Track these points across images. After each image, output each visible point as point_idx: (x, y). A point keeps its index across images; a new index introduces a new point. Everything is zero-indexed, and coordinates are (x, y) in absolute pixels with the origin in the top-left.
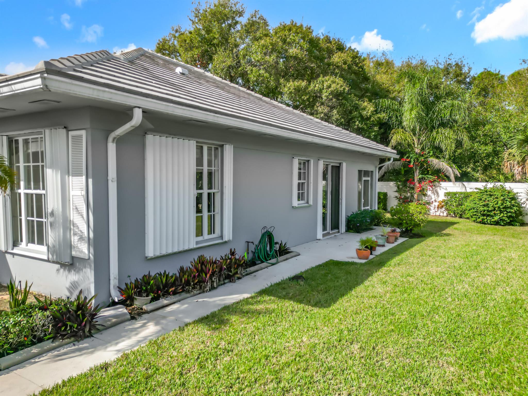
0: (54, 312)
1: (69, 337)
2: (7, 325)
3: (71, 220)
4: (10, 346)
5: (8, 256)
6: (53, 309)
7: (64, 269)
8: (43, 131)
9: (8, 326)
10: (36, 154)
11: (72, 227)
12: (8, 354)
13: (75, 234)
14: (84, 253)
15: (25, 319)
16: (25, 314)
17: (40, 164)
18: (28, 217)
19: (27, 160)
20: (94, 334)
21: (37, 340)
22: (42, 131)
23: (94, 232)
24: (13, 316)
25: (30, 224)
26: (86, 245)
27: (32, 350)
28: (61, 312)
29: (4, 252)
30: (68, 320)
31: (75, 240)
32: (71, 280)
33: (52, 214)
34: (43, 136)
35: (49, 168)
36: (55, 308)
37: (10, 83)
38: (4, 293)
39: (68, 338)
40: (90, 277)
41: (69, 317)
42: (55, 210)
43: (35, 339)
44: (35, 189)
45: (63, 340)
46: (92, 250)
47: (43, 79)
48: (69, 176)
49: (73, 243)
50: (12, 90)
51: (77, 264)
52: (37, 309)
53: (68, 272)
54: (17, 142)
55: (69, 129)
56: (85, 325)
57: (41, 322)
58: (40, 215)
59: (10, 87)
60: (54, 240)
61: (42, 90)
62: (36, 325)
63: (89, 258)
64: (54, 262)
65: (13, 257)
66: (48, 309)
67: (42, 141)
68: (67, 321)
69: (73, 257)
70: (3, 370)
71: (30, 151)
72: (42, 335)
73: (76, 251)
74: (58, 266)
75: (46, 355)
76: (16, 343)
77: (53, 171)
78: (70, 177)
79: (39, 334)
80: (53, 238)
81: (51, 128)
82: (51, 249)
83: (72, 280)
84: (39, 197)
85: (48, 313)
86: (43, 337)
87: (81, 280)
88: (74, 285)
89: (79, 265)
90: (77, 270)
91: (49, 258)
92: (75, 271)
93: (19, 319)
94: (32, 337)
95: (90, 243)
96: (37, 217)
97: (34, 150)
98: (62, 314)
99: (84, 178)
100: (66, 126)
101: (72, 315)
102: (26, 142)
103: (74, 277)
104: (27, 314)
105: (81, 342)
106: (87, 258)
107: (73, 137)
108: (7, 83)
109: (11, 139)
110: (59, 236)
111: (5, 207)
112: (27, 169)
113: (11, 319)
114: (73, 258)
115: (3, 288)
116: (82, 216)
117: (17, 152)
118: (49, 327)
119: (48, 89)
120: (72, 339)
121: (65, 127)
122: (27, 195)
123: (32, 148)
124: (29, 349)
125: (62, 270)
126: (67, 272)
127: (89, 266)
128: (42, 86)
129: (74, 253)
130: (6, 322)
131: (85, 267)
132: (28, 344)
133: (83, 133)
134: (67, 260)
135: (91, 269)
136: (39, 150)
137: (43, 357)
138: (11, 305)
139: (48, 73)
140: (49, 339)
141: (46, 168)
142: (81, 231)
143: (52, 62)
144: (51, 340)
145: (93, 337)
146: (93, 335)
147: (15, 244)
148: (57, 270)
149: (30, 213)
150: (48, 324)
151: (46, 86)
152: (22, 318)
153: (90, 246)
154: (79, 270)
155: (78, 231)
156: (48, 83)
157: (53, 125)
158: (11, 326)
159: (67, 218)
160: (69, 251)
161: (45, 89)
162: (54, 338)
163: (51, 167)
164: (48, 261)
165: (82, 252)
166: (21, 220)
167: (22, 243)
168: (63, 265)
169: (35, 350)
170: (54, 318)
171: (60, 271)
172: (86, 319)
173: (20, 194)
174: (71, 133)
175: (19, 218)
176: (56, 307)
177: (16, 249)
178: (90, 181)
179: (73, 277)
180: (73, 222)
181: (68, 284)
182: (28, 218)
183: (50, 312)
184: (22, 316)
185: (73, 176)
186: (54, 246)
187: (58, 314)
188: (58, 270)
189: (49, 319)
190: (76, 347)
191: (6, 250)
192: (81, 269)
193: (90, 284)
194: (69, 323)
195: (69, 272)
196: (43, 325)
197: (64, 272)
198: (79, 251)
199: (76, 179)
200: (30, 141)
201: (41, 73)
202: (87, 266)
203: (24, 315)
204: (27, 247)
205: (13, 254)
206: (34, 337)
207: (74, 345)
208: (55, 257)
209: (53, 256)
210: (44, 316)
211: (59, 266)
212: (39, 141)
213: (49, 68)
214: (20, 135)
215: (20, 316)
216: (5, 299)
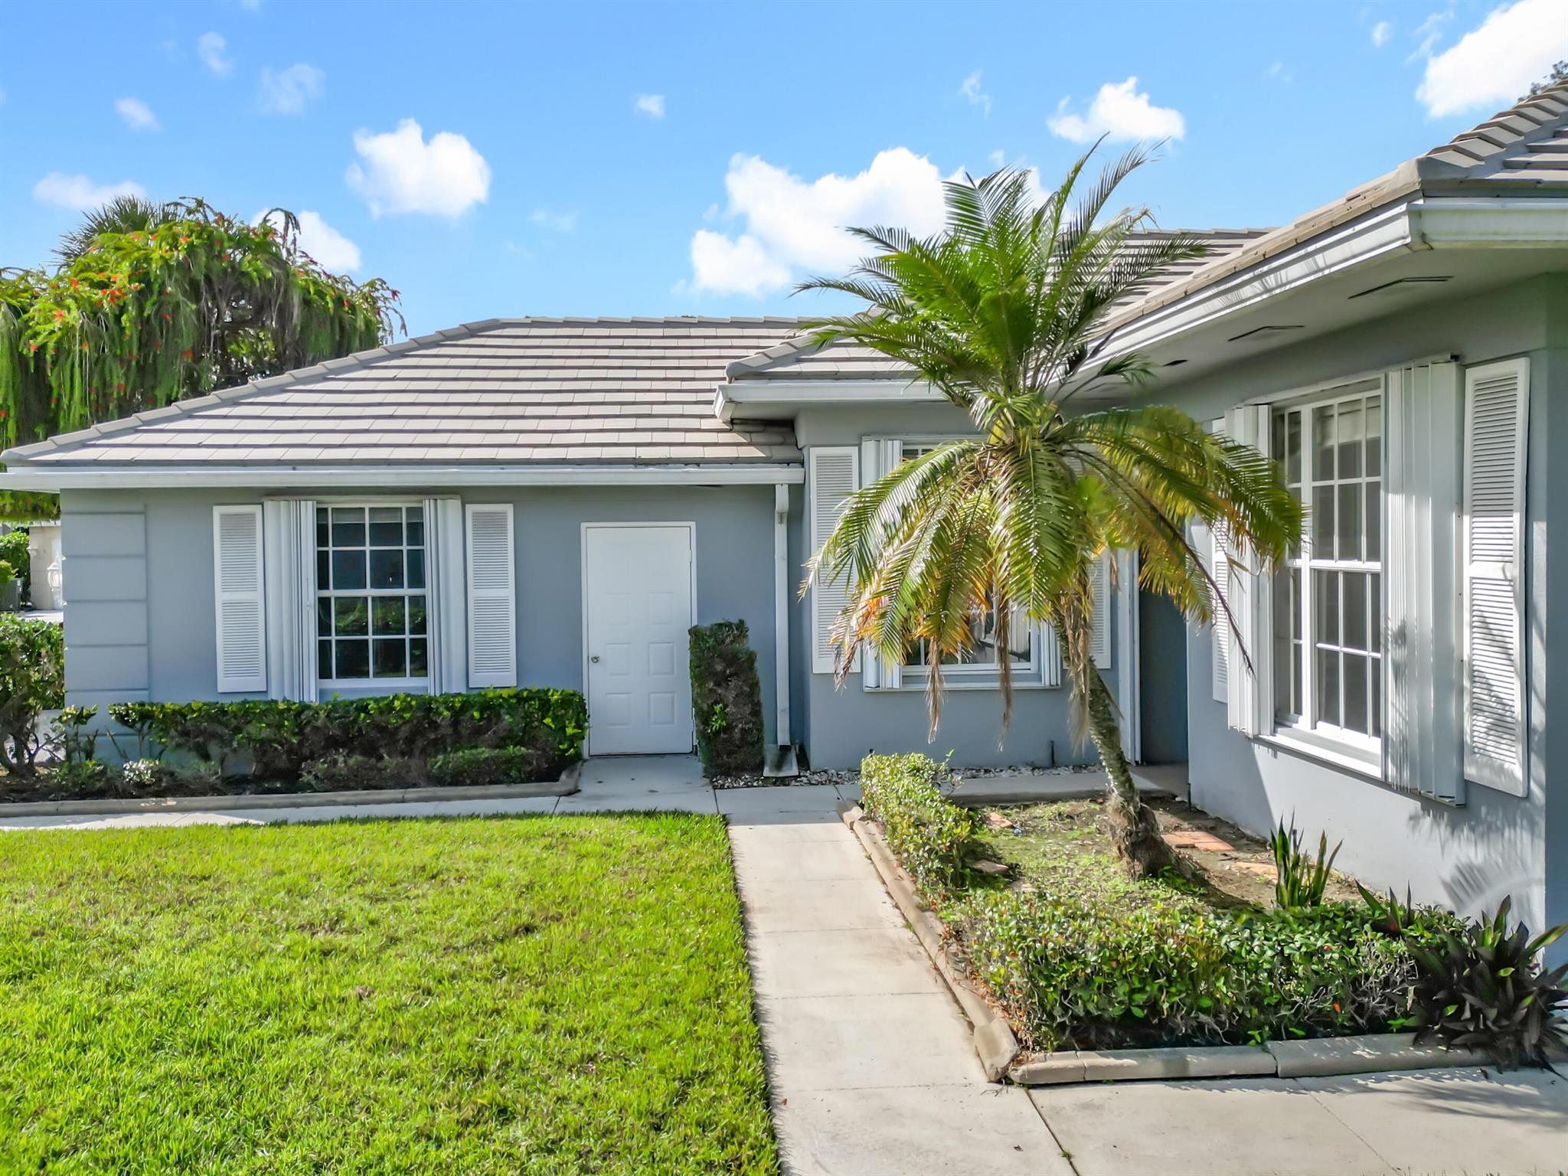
0: (1421, 949)
1: (1469, 1044)
2: (1287, 951)
3: (1466, 658)
4: (1296, 1014)
5: (1260, 751)
6: (1416, 937)
7: (1435, 817)
8: (1382, 377)
9: (1289, 955)
10: (1349, 451)
11: (1466, 683)
12: (1292, 1036)
13: (1476, 709)
14: (1511, 776)
15: (1334, 948)
16: (1335, 933)
17: (1363, 480)
18: (1319, 641)
19: (1323, 469)
20: (1555, 1061)
21: (1367, 1021)
22: (1379, 379)
23: (1549, 706)
24: (1301, 929)
25: (1326, 663)
26: (1519, 749)
27: (1355, 1048)
28: (1443, 952)
29: (1251, 737)
30: (1466, 986)
31: (1476, 727)
32: (1459, 860)
33: (1402, 636)
34: (1380, 392)
35: (1395, 492)
36: (1422, 936)
37: (1311, 248)
38: (1249, 855)
39: (1463, 1046)
40: (1529, 860)
41: (1469, 977)
42: (1413, 622)
43: (1362, 1018)
44: (1344, 556)
45: (1448, 1048)
46: (1539, 771)
47: (1415, 214)
48: (1460, 516)
49: (1467, 739)
50: (1315, 269)
51: (1484, 810)
52: (1367, 927)
53: (1449, 829)
54: (1295, 418)
55: (1469, 361)
56: (1524, 1022)
57: (1381, 971)
58: (1355, 637)
59: (1310, 260)
60: (1404, 719)
61: (1407, 251)
62: (1367, 977)
63: (1528, 796)
64: (1402, 790)
65: (1275, 756)
66: (1402, 935)
67: (1379, 406)
68: (1466, 989)
69: (1467, 782)
70: (1283, 1078)
71: (1335, 441)
72: (1382, 1012)
73: (1480, 767)
74: (1414, 805)
75: (1397, 1079)
76: (1311, 1012)
77: (1408, 501)
78: (1466, 519)
79: (1374, 1006)
80: (1400, 715)
81: (1408, 365)
82: (1393, 748)
83: (1464, 860)
84: (1354, 580)
85: (1400, 946)
86: (1386, 1019)
87: (1497, 864)
88: (1468, 881)
89: (1487, 813)
90: (1480, 829)
91: (1386, 777)
92: (1472, 829)
93: (1319, 944)
94: (1353, 1007)
95: (1533, 745)
96: (1347, 644)
97: (1344, 440)
98: (1449, 964)
99: (1517, 519)
100: (1456, 353)
101: (1481, 975)
102: (1322, 417)
103: (1472, 852)
104: (1340, 934)
105: (1508, 1074)
106: (1520, 792)
107: (1479, 385)
108: (1302, 252)
109: (1280, 413)
110: (1422, 709)
111: (1258, 608)
112: (1323, 497)
113: (1298, 937)
114: (1467, 785)
115: (1245, 841)
116: (1506, 651)
117: (1295, 446)
118: (1405, 992)
119: (1425, 243)
120: (1478, 1055)
121: (1455, 358)
122: (1317, 573)
123: (1339, 434)
124: (1346, 1040)
125: (1427, 821)
126: (1443, 830)
127: (1525, 822)
128: (1408, 240)
129: (1471, 771)
130: (1283, 941)
131: (1513, 825)
132: (1343, 1026)
133: (1519, 368)
134: (1450, 789)
135: (1533, 833)
136: (1361, 437)
137: (1390, 1080)
138: (1282, 896)
139: (1425, 196)
140: (1403, 1030)
141: (1387, 491)
142: (1499, 700)
143: (1438, 156)
144: (1411, 1036)
145: (1552, 1070)
146: (1554, 1067)
147: (1281, 719)
148: (1412, 818)
149: (1326, 630)
150: (1402, 982)
151: (1423, 237)
152: (1327, 942)
153: (1533, 757)
154: (1489, 827)
155: (1486, 698)
156: (1429, 226)
157: (1414, 356)
158: (1297, 957)
159: (1451, 650)
160: (1455, 762)
161: (1419, 246)
162: (1421, 1035)
163: (1403, 488)
164: (1384, 783)
165: (1501, 770)
166: (1298, 648)
167: (1301, 718)
168: (1431, 804)
169: (1363, 1050)
170: (1422, 968)
171: (1422, 821)
172: (1528, 1001)
173: (1298, 572)
174: (1473, 374)
175: (1293, 641)
176: (1428, 935)
177: (1281, 734)
178: (1540, 529)
179: (1468, 850)
180: (1471, 666)
181: (1448, 872)
182: (1320, 645)
183: (1409, 945)
184: (1326, 936)
185: (1474, 513)
186: (1404, 741)
187: (1433, 960)
188: (1414, 818)
189: (1405, 967)
190: (1495, 1085)
191: (1256, 733)
192: (1497, 828)
193: (1529, 884)
194: (1470, 999)
195: (1453, 833)
196: (1387, 983)
197: (1435, 826)
198: (1492, 767)
199: (1486, 524)
200: (1335, 412)
201: (1408, 198)
202: (1519, 821)
203: (1331, 935)
204: (1314, 731)
205: (1276, 748)
206: (1360, 1009)
207: (1486, 1076)
208: (1406, 775)
209: (1400, 770)
210: (1391, 952)
211: (1418, 804)
212: (1364, 409)
213: (1432, 176)
214: (1305, 399)
215: (1321, 933)
216: (1257, 875)
